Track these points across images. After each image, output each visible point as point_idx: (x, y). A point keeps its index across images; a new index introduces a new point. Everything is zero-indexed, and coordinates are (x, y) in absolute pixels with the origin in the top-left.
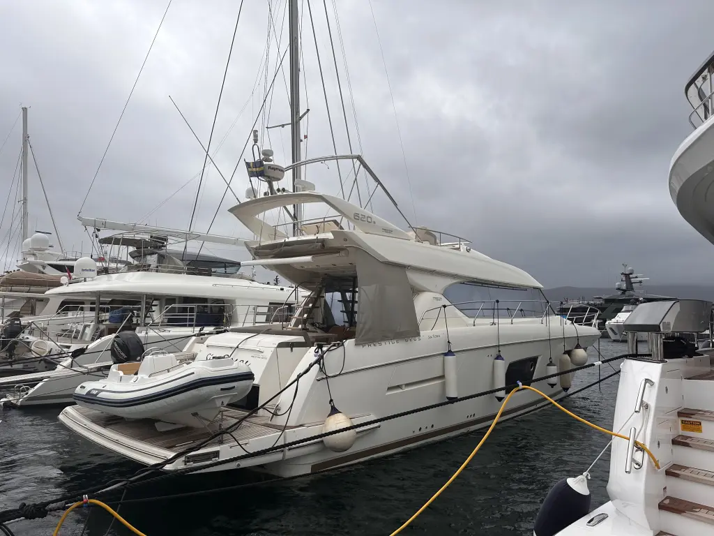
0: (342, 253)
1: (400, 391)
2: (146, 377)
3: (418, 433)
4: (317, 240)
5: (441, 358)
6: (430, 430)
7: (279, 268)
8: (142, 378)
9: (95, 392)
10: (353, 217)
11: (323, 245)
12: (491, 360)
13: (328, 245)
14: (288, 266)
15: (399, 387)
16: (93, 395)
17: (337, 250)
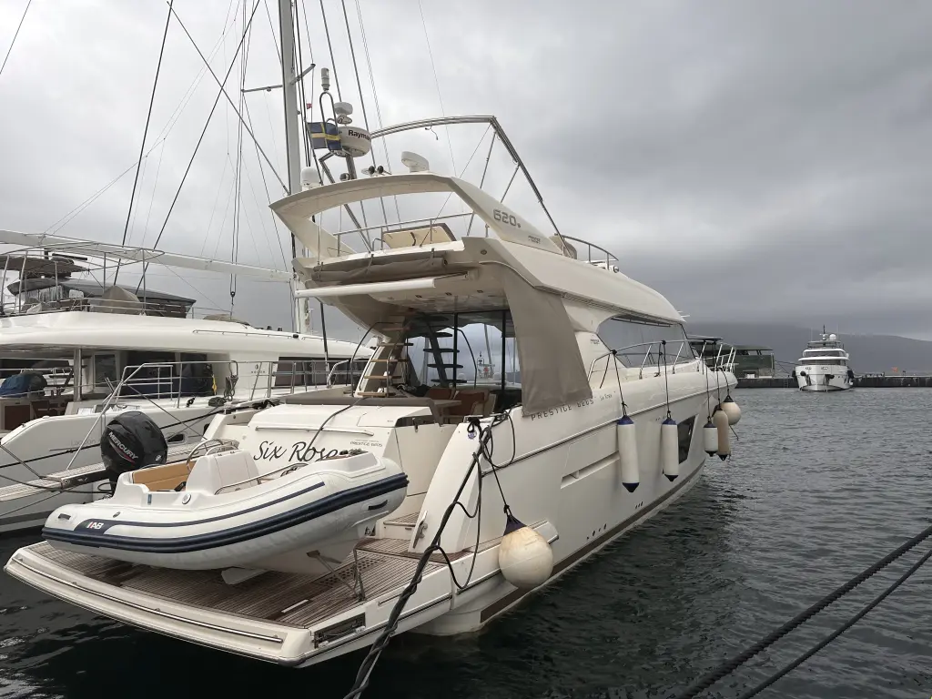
0: (471, 274)
1: (573, 481)
2: (210, 494)
3: (592, 539)
4: (434, 254)
5: (614, 426)
6: (603, 532)
7: (347, 302)
8: (201, 497)
9: (97, 526)
10: (492, 215)
11: (446, 262)
12: (658, 425)
13: (451, 262)
14: (365, 297)
15: (572, 475)
16: (93, 531)
17: (462, 270)
